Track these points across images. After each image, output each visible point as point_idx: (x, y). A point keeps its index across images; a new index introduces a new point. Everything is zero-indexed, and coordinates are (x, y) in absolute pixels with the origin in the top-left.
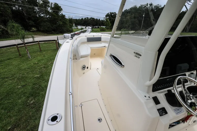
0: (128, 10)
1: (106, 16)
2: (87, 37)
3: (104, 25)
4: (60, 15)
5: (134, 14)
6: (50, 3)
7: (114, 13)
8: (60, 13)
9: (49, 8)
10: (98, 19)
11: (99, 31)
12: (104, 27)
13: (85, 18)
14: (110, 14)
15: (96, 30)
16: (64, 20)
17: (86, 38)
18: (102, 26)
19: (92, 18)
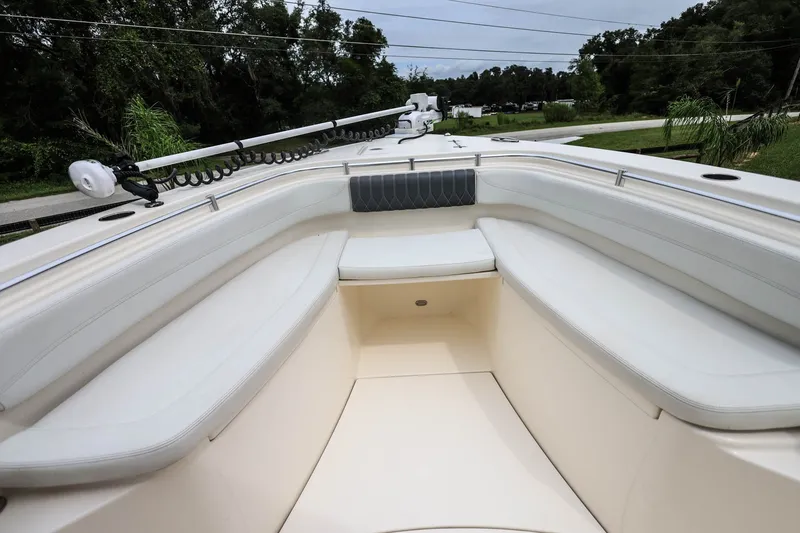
0: (705, 4)
1: (583, 52)
2: (355, 173)
3: (568, 97)
4: (378, 64)
5: (745, 20)
6: (343, 22)
7: (623, 33)
8: (376, 58)
9: (337, 44)
10: (544, 71)
11: (539, 123)
12: (569, 103)
13: (486, 72)
14: (603, 39)
15: (530, 120)
16: (388, 83)
17: (346, 179)
18: (559, 99)
19: (514, 68)
